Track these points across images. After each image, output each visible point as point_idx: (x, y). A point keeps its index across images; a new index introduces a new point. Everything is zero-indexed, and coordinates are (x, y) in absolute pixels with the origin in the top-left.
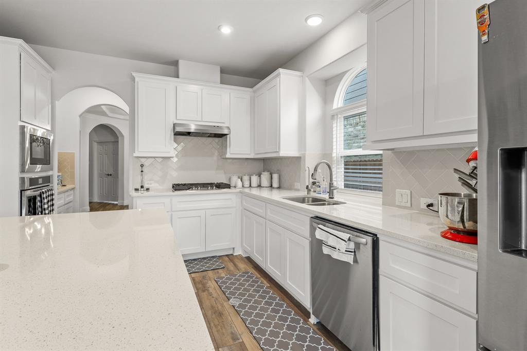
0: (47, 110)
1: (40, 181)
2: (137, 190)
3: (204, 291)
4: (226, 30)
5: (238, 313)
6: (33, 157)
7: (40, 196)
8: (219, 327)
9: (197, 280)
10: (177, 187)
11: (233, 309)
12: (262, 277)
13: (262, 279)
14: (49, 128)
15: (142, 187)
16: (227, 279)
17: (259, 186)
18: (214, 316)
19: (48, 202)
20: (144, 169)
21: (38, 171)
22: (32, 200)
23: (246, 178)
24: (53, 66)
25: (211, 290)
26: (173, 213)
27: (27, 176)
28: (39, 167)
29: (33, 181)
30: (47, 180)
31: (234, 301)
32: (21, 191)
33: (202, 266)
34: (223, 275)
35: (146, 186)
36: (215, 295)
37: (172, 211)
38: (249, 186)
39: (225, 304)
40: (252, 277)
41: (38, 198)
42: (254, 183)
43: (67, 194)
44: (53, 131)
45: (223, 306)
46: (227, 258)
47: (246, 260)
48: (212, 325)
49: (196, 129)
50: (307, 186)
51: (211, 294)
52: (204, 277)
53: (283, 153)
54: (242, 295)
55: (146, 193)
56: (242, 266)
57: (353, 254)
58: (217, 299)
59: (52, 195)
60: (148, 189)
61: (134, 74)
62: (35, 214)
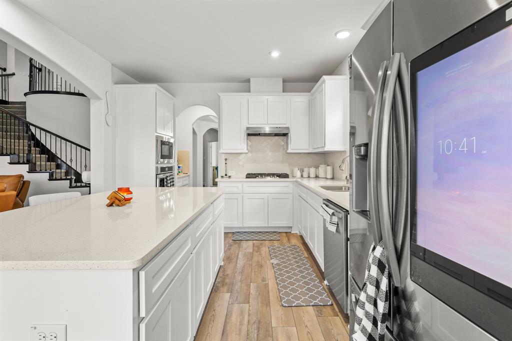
0: (171, 124)
1: (167, 169)
2: (222, 177)
3: (257, 252)
4: (275, 54)
5: (274, 267)
6: (163, 154)
7: (166, 178)
8: (257, 273)
9: (256, 244)
10: (249, 176)
11: (271, 266)
12: (305, 250)
13: (305, 252)
14: (172, 136)
15: (226, 175)
16: (278, 247)
17: (317, 177)
18: (256, 267)
19: (170, 183)
20: (227, 162)
21: (166, 163)
22: (162, 181)
23: (306, 170)
24: (174, 96)
25: (262, 252)
26: (244, 195)
27: (160, 166)
28: (166, 161)
29: (163, 169)
30: (171, 169)
31: (275, 261)
32: (157, 175)
33: (271, 237)
34: (276, 244)
35: (229, 174)
36: (263, 255)
37: (243, 193)
38: (307, 176)
39: (268, 262)
40: (296, 249)
41: (165, 180)
42: (305, 175)
43: (184, 179)
44: (174, 137)
45: (266, 262)
46: (285, 234)
47: (299, 238)
48: (253, 271)
49: (269, 131)
50: (347, 177)
51: (261, 255)
52: (261, 244)
53: (328, 148)
54: (283, 258)
55: (228, 180)
56: (294, 241)
57: (336, 225)
58: (264, 258)
59: (173, 178)
60: (230, 177)
61: (219, 94)
62: (163, 186)
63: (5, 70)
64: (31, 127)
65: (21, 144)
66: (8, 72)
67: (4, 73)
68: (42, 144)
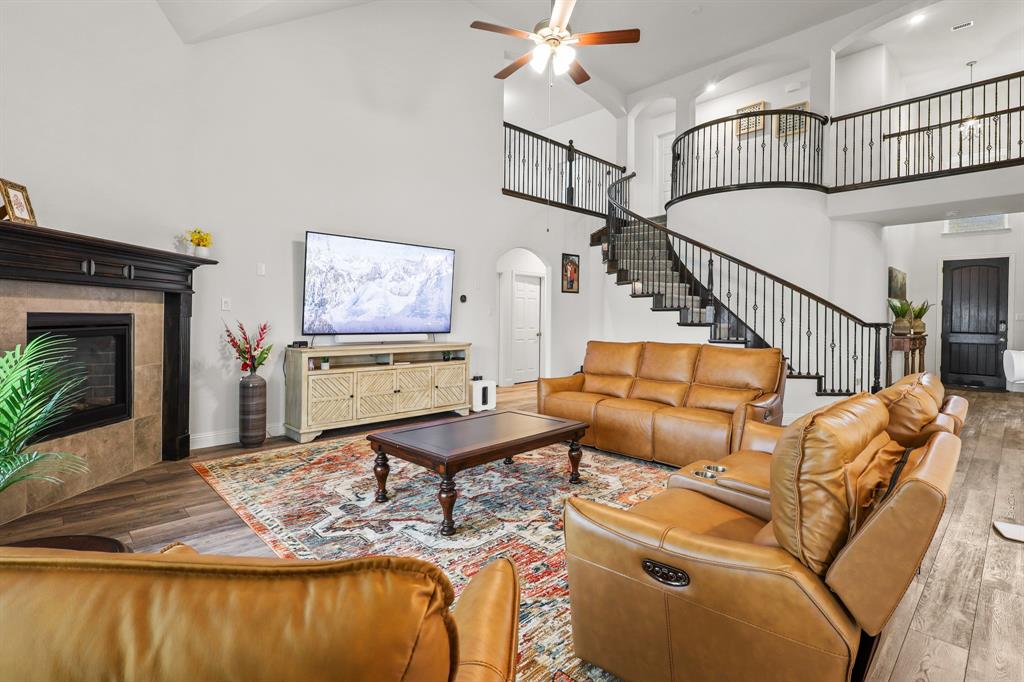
63: (624, 170)
64: (670, 237)
65: (676, 290)
66: (628, 173)
67: (624, 175)
68: (688, 271)
